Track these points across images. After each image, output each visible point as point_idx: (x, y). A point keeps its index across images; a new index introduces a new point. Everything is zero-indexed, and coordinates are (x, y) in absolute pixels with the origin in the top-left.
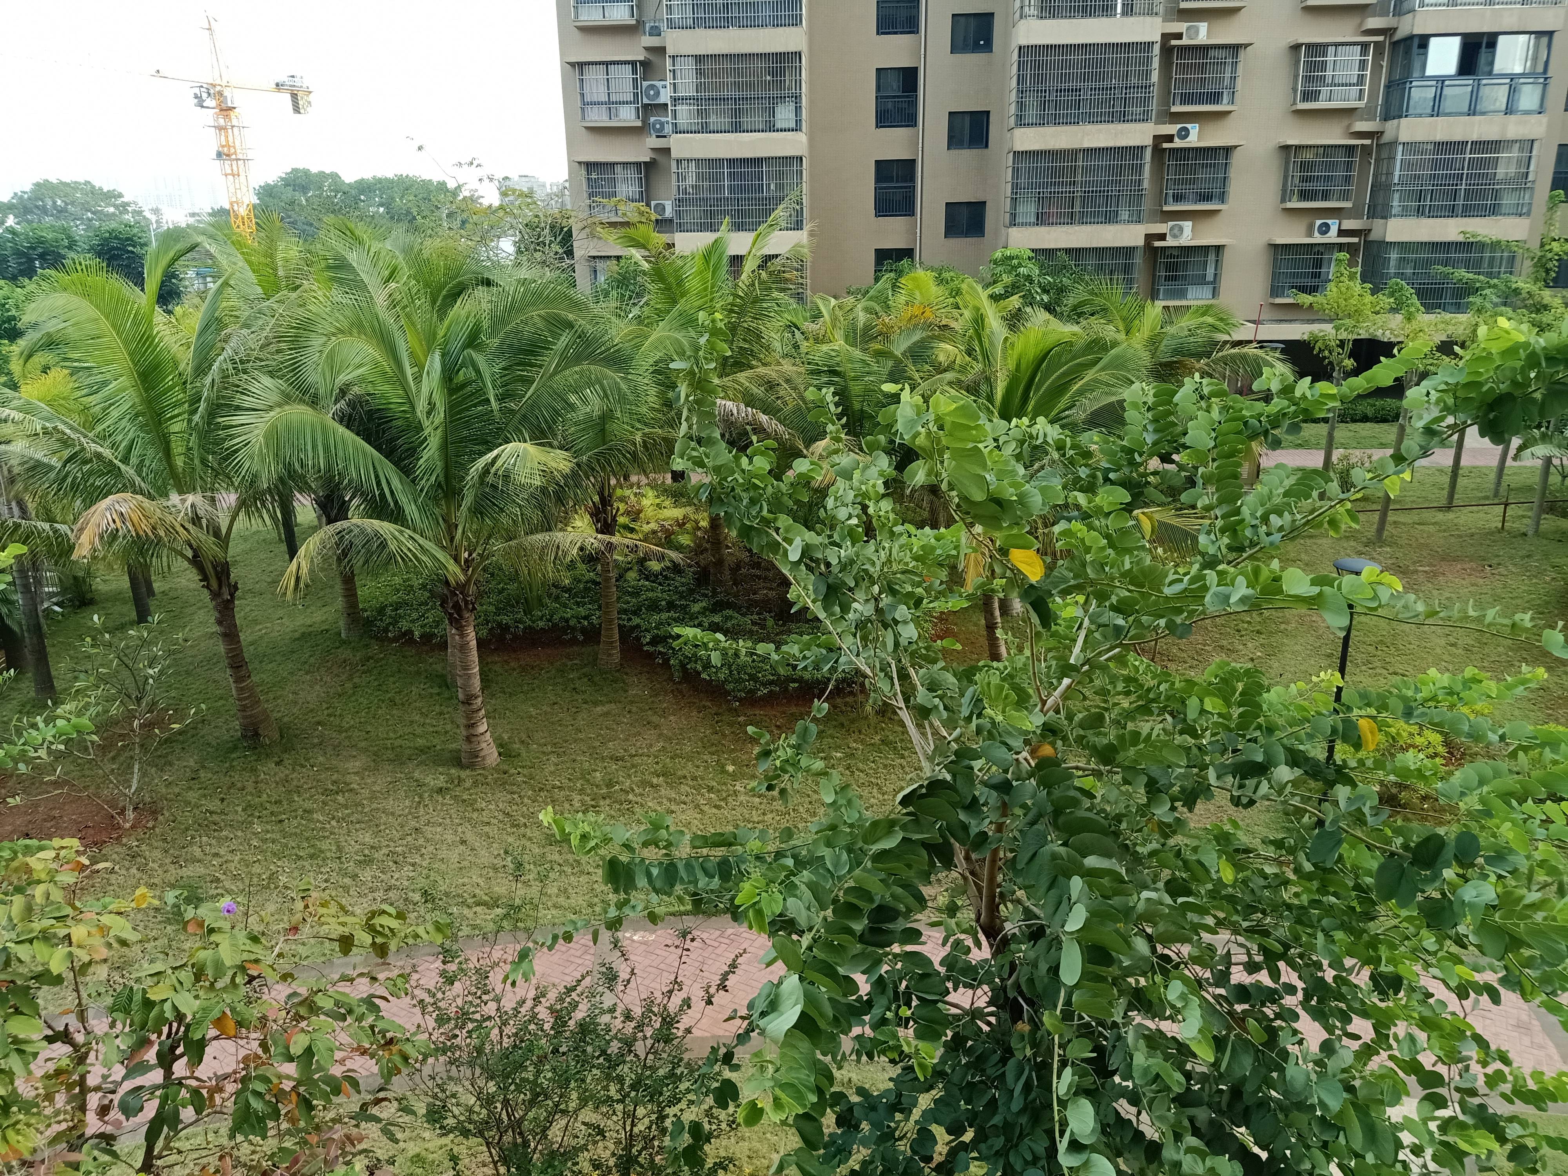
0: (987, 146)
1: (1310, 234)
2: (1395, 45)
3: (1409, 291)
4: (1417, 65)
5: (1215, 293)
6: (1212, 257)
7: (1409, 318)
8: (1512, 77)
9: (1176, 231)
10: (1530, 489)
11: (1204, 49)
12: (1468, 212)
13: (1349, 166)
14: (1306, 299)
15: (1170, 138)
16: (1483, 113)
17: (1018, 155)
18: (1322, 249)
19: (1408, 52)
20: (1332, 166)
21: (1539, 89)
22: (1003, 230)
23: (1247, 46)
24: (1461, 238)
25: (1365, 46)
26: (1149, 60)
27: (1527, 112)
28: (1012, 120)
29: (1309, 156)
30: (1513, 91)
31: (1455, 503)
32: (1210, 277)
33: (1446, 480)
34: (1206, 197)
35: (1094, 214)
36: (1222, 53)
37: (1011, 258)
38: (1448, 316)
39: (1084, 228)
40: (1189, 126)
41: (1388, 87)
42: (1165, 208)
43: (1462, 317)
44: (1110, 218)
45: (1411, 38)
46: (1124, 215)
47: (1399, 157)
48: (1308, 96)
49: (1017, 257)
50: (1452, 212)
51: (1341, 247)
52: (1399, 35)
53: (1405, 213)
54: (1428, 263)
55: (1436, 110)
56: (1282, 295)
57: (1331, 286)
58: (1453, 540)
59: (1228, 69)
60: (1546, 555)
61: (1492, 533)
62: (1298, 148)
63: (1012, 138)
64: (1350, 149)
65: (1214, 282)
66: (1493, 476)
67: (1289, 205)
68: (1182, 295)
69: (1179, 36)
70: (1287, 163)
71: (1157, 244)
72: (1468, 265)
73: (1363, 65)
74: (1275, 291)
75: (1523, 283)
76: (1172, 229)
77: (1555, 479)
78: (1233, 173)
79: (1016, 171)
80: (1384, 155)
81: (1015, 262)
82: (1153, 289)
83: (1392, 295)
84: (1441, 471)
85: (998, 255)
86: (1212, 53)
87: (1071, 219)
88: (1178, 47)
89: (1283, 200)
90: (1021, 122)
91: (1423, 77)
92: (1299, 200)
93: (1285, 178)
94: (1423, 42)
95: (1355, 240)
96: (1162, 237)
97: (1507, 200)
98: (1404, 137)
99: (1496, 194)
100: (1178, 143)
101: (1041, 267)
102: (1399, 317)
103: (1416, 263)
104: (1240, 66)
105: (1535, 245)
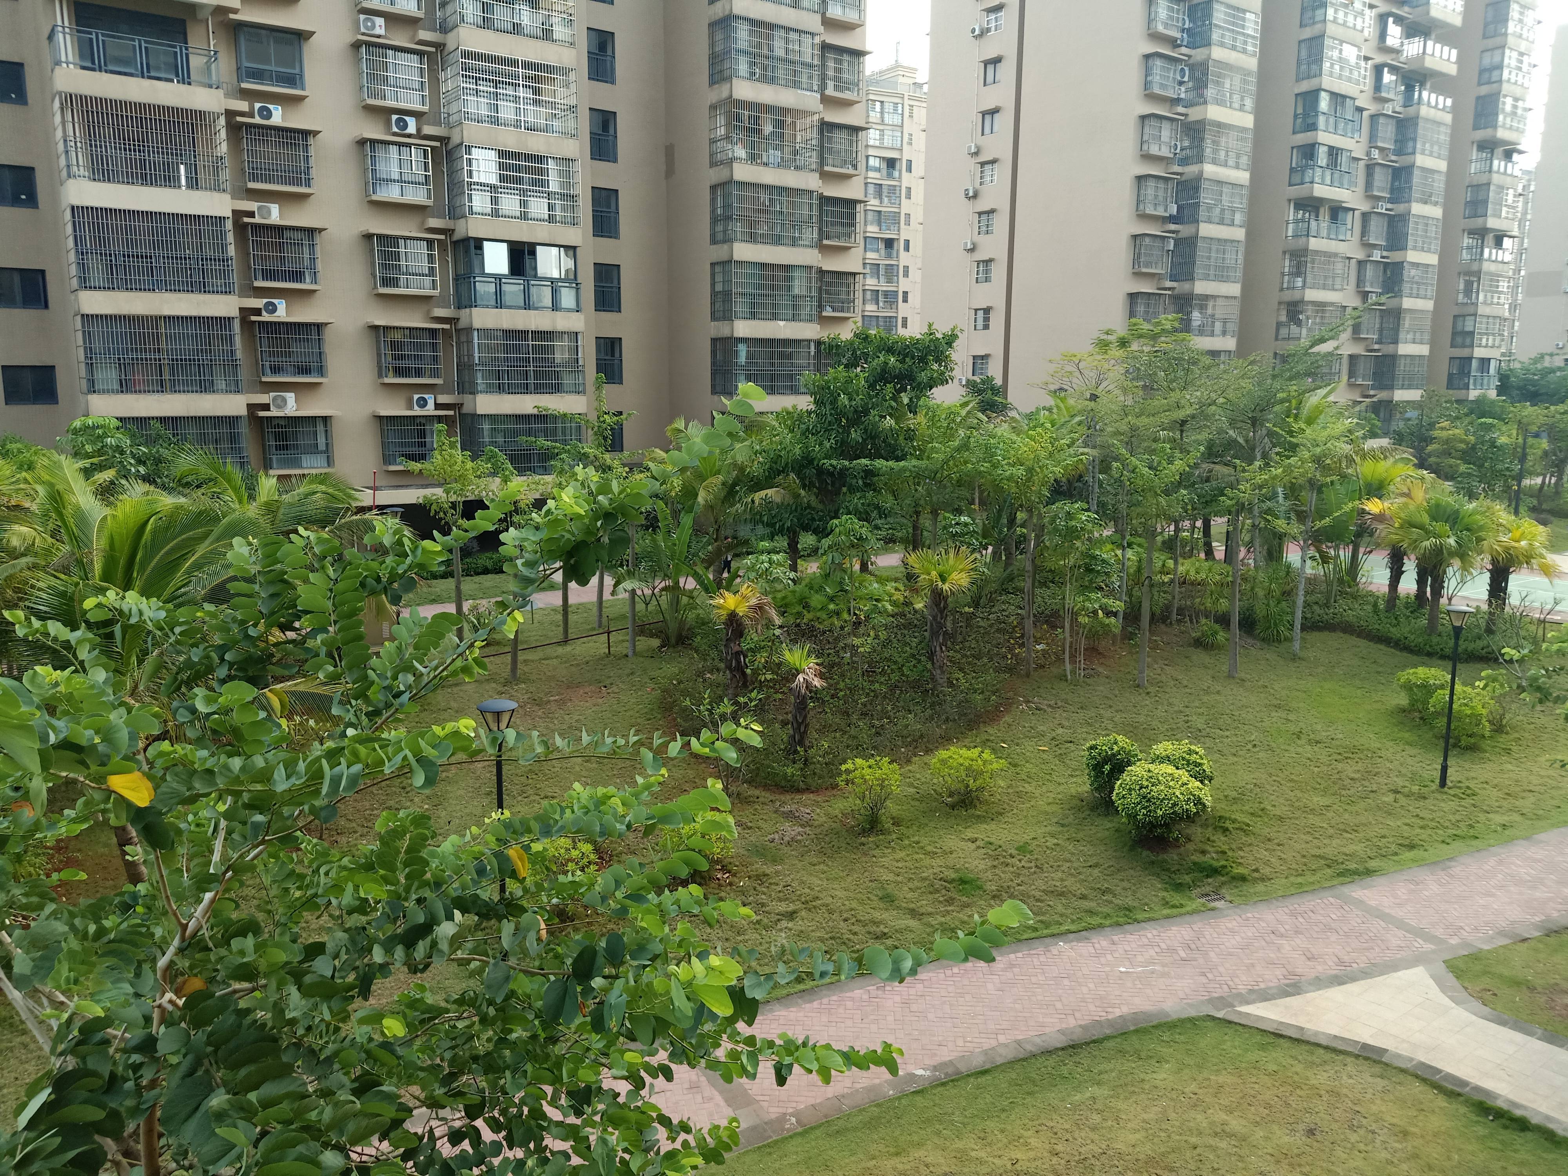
0: (46, 306)
1: (411, 408)
2: (455, 243)
3: (502, 457)
4: (476, 263)
5: (330, 462)
6: (320, 428)
7: (506, 480)
8: (553, 281)
9: (279, 401)
10: (623, 617)
11: (279, 230)
12: (539, 389)
13: (434, 347)
14: (415, 466)
15: (258, 312)
16: (536, 309)
17: (87, 318)
18: (423, 421)
19: (467, 251)
20: (420, 346)
21: (573, 292)
22: (81, 397)
23: (321, 230)
24: (535, 412)
25: (430, 243)
26: (223, 234)
27: (569, 310)
28: (75, 282)
29: (398, 336)
30: (555, 292)
31: (570, 636)
32: (322, 446)
33: (560, 617)
34: (305, 370)
35: (186, 383)
36: (298, 235)
37: (95, 427)
38: (537, 478)
39: (177, 396)
40: (275, 301)
41: (456, 279)
42: (264, 379)
43: (548, 478)
44: (206, 387)
45: (467, 239)
46: (221, 384)
47: (476, 341)
48: (386, 282)
49: (102, 427)
50: (526, 390)
51: (439, 419)
52: (457, 236)
53: (489, 390)
54: (516, 433)
55: (499, 303)
56: (394, 463)
57: (436, 453)
58: (573, 669)
59: (306, 250)
60: (645, 670)
61: (602, 659)
62: (386, 328)
63: (77, 300)
64: (433, 332)
65: (327, 451)
66: (595, 610)
67: (387, 380)
68: (297, 464)
69: (251, 214)
70: (378, 342)
71: (262, 414)
72: (546, 433)
73: (431, 258)
74: (387, 459)
75: (589, 449)
76: (274, 399)
77: (640, 606)
78: (327, 348)
79: (87, 336)
80: (463, 338)
81: (100, 431)
82: (265, 458)
83: (488, 460)
84: (554, 610)
85: (77, 423)
86: (287, 234)
87: (161, 387)
88: (252, 224)
89: (380, 375)
90: (85, 284)
91: (483, 274)
92: (395, 376)
93: (379, 355)
94: (478, 244)
95: (451, 413)
96: (266, 407)
97: (567, 381)
98: (477, 324)
99: (558, 375)
100: (266, 317)
101: (133, 436)
102: (498, 480)
103: (505, 433)
104: (318, 249)
105: (593, 417)
